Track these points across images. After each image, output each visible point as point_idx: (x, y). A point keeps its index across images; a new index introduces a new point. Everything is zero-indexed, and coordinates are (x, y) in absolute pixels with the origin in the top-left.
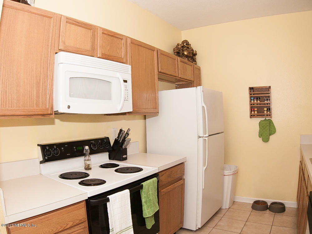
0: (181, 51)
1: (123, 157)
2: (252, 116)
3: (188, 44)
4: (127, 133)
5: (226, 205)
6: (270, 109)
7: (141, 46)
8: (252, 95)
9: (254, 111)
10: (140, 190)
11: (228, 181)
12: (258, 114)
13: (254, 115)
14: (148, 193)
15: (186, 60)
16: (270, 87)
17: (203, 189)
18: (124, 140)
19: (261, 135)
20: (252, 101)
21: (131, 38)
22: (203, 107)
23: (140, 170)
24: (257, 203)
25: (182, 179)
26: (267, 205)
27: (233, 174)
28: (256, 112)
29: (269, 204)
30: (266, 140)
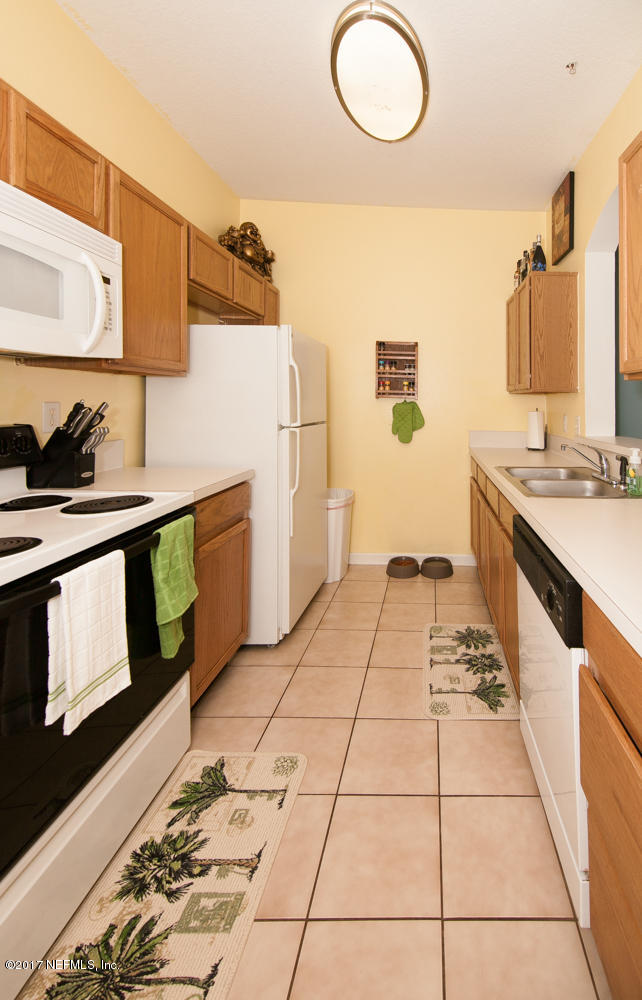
0: (239, 246)
1: (83, 476)
2: (379, 395)
3: (255, 232)
4: (97, 413)
5: (335, 574)
6: (413, 384)
7: (148, 202)
8: (382, 357)
9: (384, 385)
10: (149, 551)
11: (335, 519)
12: (392, 392)
13: (384, 394)
14: (171, 555)
15: (248, 267)
16: (416, 344)
17: (291, 538)
18: (86, 434)
19: (396, 430)
20: (381, 367)
21: (122, 172)
22: (291, 367)
23: (143, 501)
24: (395, 562)
25: (241, 520)
26: (418, 565)
27: (345, 506)
28: (387, 388)
29: (420, 564)
30: (406, 439)
